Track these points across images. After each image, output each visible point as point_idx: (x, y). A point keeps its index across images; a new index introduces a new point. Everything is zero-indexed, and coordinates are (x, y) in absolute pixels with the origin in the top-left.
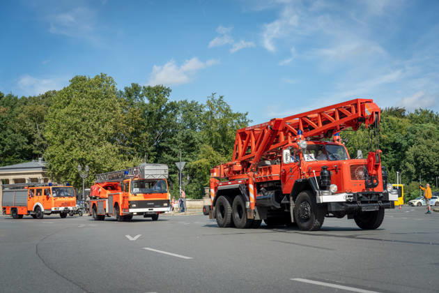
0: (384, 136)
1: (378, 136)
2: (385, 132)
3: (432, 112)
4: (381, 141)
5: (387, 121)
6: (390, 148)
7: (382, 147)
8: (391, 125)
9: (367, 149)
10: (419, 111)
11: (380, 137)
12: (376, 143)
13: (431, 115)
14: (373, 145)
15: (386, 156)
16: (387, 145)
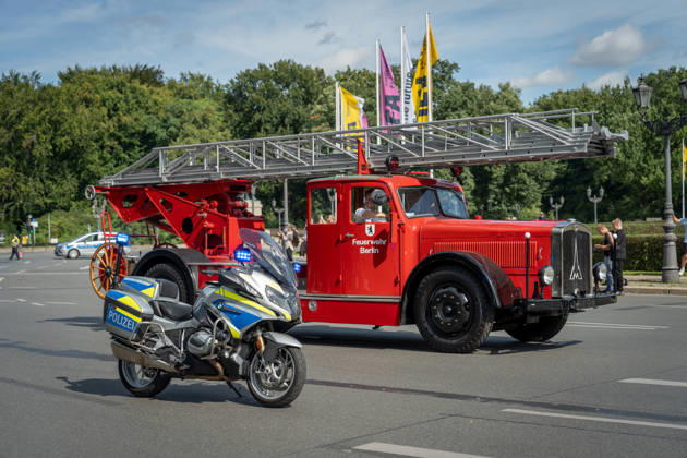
0: (126, 119)
1: (115, 118)
2: (128, 111)
3: (209, 78)
4: (122, 127)
5: (133, 90)
6: (137, 142)
7: (124, 139)
8: (140, 98)
9: (96, 141)
10: (188, 77)
11: (119, 120)
12: (112, 130)
13: (208, 85)
14: (106, 134)
15: (129, 155)
16: (132, 135)
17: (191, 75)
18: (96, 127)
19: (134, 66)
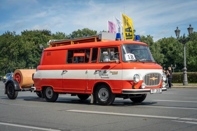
17: (59, 32)
18: (31, 47)
19: (43, 30)
